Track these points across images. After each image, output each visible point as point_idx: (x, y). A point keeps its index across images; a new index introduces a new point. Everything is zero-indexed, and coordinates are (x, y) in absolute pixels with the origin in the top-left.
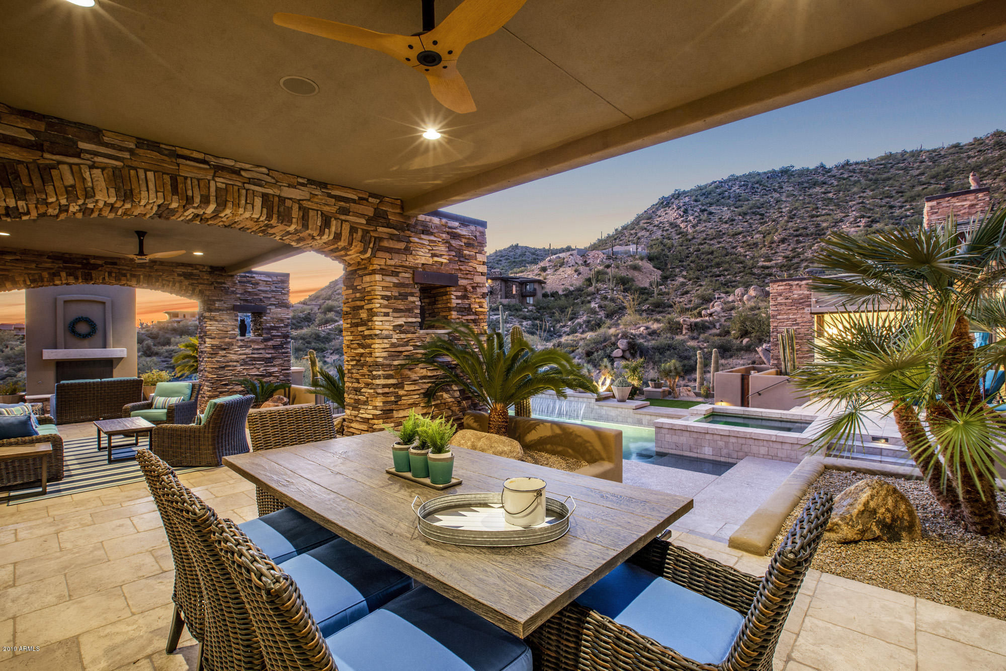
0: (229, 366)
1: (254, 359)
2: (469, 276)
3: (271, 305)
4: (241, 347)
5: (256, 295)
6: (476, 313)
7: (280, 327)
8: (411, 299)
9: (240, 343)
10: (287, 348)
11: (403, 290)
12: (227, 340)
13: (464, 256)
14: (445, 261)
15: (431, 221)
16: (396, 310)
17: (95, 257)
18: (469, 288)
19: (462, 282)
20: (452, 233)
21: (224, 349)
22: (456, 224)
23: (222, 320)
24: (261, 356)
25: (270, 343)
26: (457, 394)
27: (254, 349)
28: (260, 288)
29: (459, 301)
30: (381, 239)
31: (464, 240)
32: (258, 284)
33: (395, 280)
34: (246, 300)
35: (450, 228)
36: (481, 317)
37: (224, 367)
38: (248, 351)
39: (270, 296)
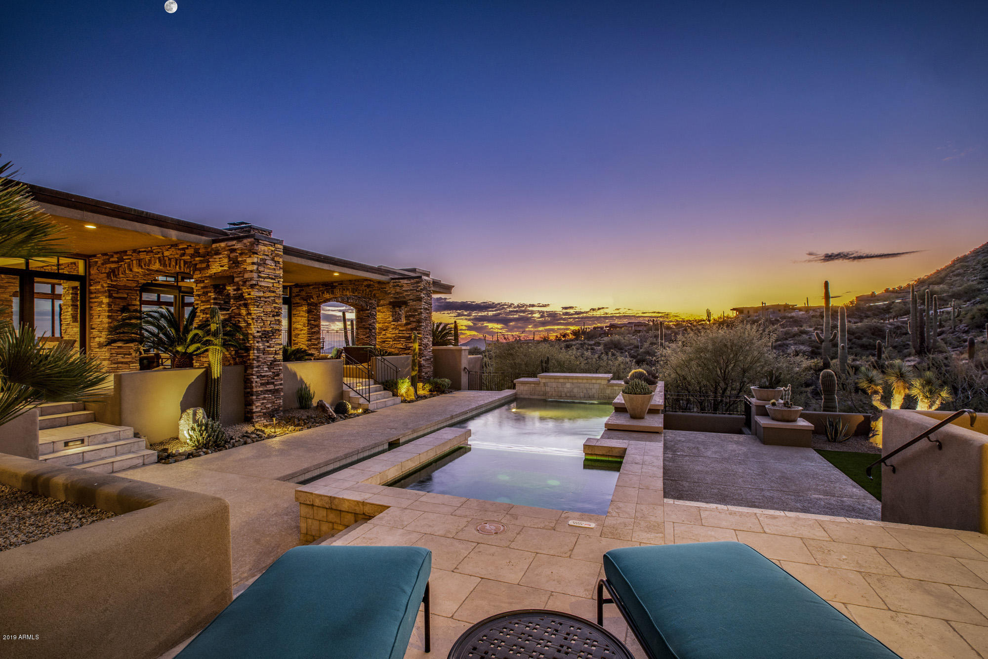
0: (387, 341)
1: (400, 337)
2: (241, 275)
3: (410, 300)
4: (393, 329)
5: (401, 293)
6: (245, 299)
7: (415, 315)
8: (209, 294)
9: (393, 327)
10: (420, 330)
11: (205, 290)
12: (386, 324)
13: (238, 262)
14: (226, 268)
15: (220, 246)
16: (202, 302)
17: (335, 282)
18: (241, 283)
19: (236, 280)
20: (231, 249)
21: (384, 330)
22: (234, 242)
23: (384, 312)
24: (404, 335)
25: (409, 327)
26: (233, 353)
27: (400, 330)
28: (404, 289)
29: (235, 292)
30: (196, 264)
31: (238, 252)
32: (402, 286)
33: (202, 285)
34: (396, 298)
35: (229, 246)
36: (249, 301)
37: (384, 342)
38: (397, 332)
39: (409, 293)
